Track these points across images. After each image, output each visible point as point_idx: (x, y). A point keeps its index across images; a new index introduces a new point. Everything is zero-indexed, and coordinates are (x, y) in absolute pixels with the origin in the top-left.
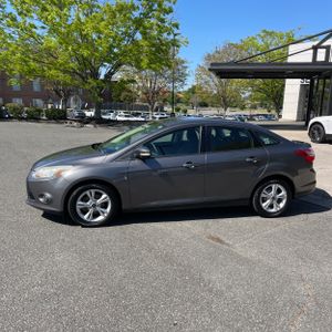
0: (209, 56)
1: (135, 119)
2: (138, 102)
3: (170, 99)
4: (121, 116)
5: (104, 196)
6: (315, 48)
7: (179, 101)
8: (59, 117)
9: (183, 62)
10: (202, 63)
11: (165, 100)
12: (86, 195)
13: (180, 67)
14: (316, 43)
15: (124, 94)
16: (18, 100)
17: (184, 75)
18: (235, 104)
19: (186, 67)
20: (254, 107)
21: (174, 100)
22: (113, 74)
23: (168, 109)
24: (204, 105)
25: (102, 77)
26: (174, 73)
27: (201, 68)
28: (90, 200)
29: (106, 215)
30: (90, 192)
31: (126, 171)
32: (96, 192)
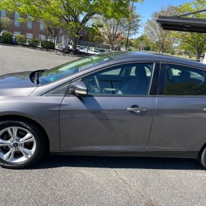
0: (156, 14)
2: (105, 43)
3: (125, 43)
4: (91, 51)
5: (29, 135)
7: (131, 45)
8: (49, 47)
9: (137, 16)
10: (150, 19)
11: (122, 44)
12: (6, 133)
13: (135, 20)
15: (96, 37)
16: (30, 34)
17: (137, 26)
18: (168, 51)
21: (128, 44)
22: (87, 20)
23: (123, 49)
24: (148, 49)
26: (130, 23)
27: (150, 22)
28: (12, 139)
29: (29, 156)
30: (12, 130)
31: (57, 109)
32: (19, 130)
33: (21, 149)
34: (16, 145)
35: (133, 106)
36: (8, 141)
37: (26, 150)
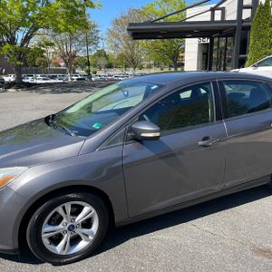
1: (52, 81)
4: (39, 80)
5: (87, 209)
6: (213, 10)
13: (93, 31)
14: (213, 6)
15: (38, 59)
17: (97, 38)
19: (98, 31)
20: (149, 67)
24: (110, 66)
25: (19, 42)
26: (87, 36)
27: (111, 32)
28: (64, 221)
29: (91, 238)
30: (64, 208)
31: (120, 163)
32: (72, 206)
33: (79, 231)
34: (71, 228)
35: (205, 139)
36: (61, 226)
37: (85, 231)
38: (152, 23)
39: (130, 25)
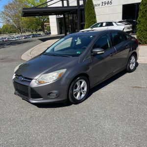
5: (83, 82)
36: (77, 89)
38: (36, 8)
39: (24, 9)
